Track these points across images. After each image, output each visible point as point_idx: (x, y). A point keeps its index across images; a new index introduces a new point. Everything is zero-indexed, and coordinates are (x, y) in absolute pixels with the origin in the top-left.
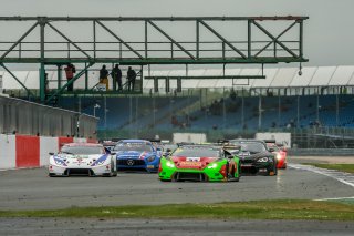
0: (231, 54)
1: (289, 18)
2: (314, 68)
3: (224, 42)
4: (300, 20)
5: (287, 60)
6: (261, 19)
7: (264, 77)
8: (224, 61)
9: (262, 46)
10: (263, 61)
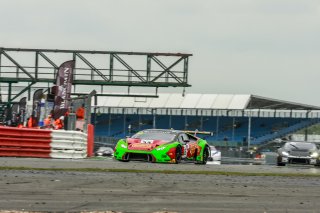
0: (135, 79)
1: (178, 55)
4: (185, 56)
5: (174, 85)
7: (157, 97)
9: (157, 74)
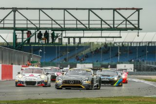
0: (105, 26)
1: (133, 9)
2: (145, 33)
3: (102, 20)
4: (138, 10)
5: (132, 29)
6: (120, 9)
7: (121, 37)
8: (102, 29)
9: (120, 22)
10: (121, 29)
